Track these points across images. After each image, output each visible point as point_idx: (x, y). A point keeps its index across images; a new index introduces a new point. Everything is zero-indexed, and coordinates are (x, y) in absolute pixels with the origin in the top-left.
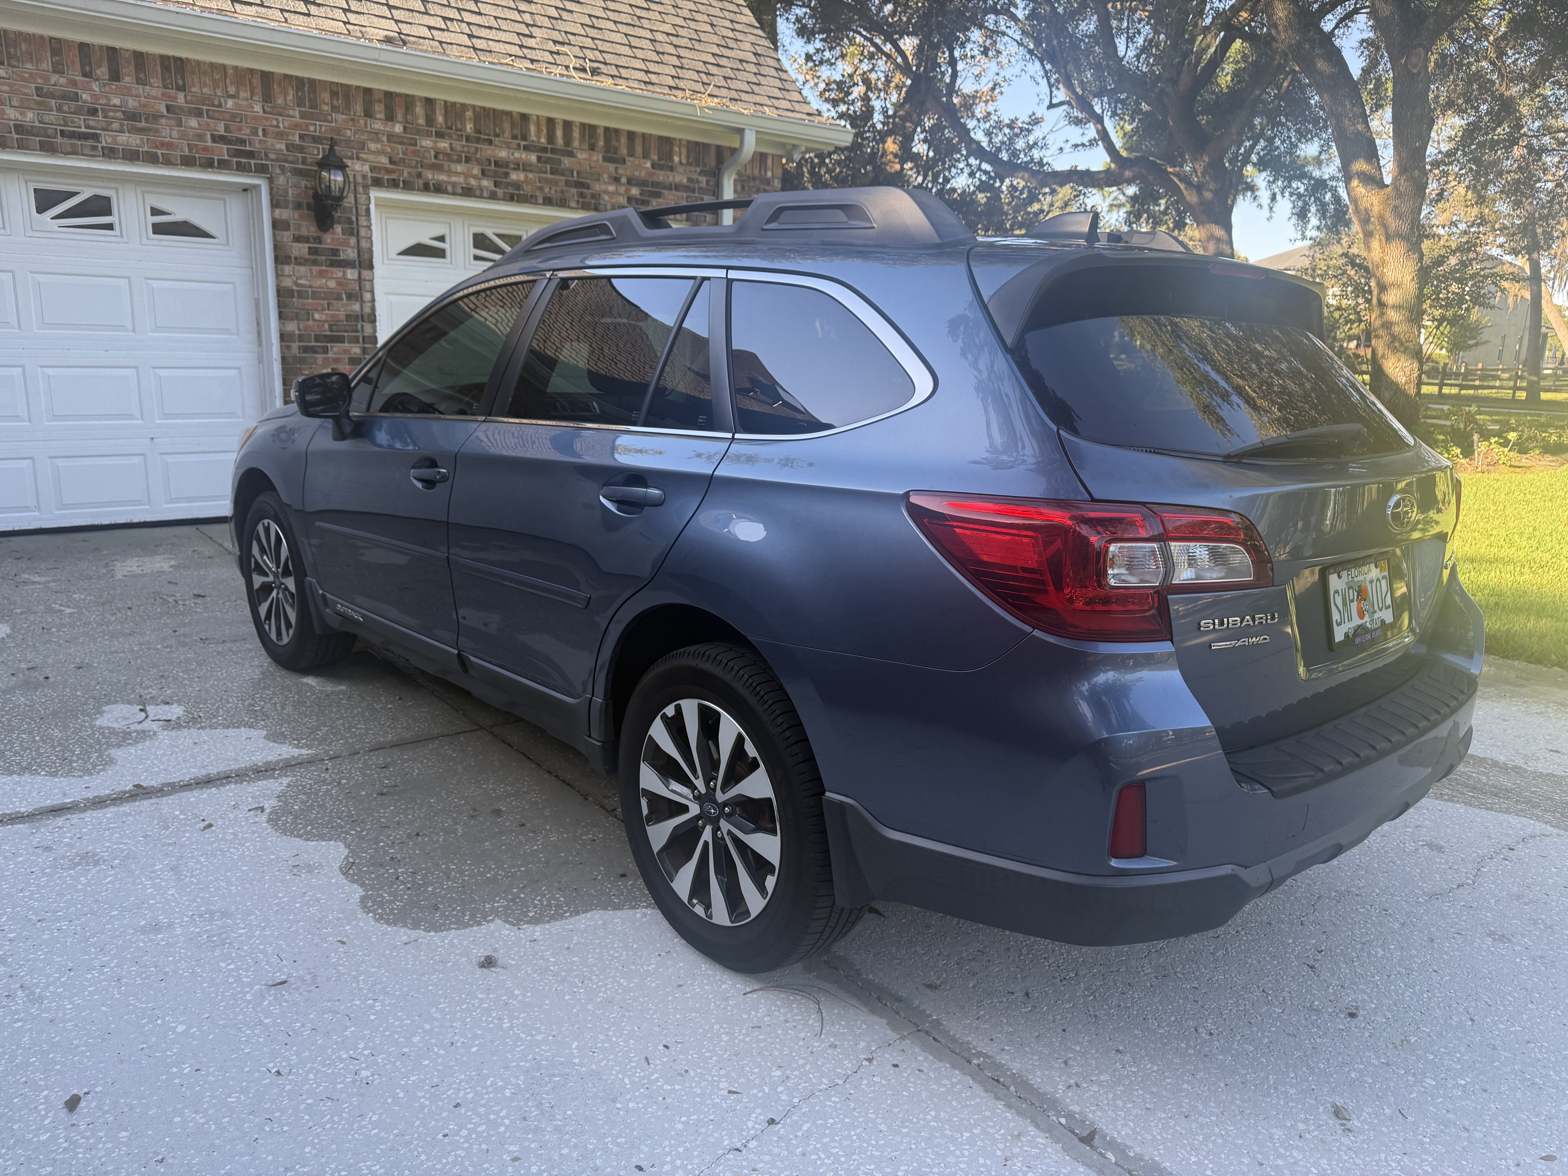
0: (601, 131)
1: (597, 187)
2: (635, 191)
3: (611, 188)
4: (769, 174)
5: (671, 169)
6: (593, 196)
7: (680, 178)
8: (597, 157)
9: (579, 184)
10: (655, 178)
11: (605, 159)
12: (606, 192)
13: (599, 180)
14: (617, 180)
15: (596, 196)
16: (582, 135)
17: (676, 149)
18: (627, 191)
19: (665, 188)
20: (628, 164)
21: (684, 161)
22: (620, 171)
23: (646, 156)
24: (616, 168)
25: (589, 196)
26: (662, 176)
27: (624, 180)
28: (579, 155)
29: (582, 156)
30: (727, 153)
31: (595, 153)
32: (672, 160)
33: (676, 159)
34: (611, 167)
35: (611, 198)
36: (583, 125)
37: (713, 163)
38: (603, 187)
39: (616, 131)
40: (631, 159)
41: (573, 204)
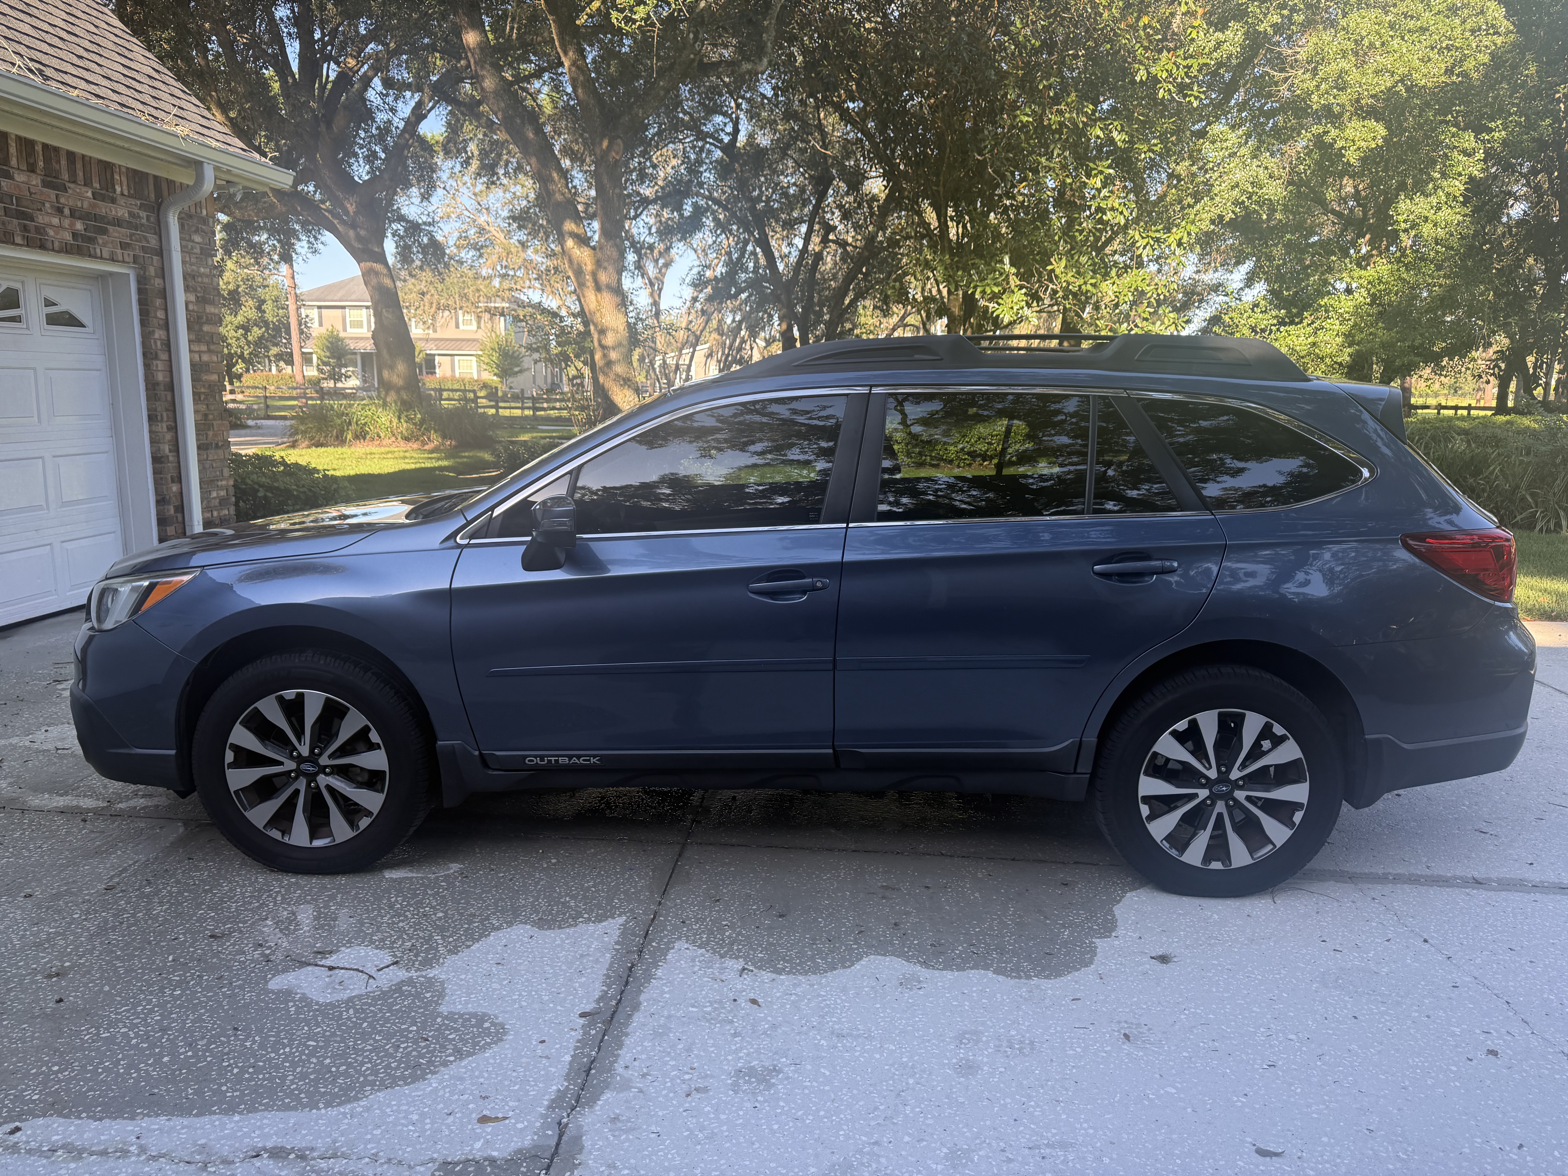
0: (39, 148)
1: (42, 219)
2: (79, 226)
3: (55, 221)
4: (204, 212)
5: (113, 201)
6: (38, 230)
7: (121, 212)
8: (36, 180)
9: (22, 215)
10: (97, 211)
11: (46, 184)
12: (51, 226)
13: (40, 210)
14: (60, 211)
15: (40, 230)
16: (20, 151)
17: (117, 177)
18: (72, 225)
19: (109, 223)
20: (70, 191)
21: (126, 193)
22: (62, 200)
23: (87, 183)
24: (57, 196)
25: (33, 230)
26: (104, 208)
27: (67, 211)
28: (16, 176)
29: (20, 177)
30: (164, 186)
31: (34, 176)
32: (115, 191)
33: (118, 189)
34: (52, 193)
35: (57, 233)
36: (19, 138)
37: (153, 196)
38: (47, 219)
39: (56, 149)
40: (72, 185)
41: (18, 240)
